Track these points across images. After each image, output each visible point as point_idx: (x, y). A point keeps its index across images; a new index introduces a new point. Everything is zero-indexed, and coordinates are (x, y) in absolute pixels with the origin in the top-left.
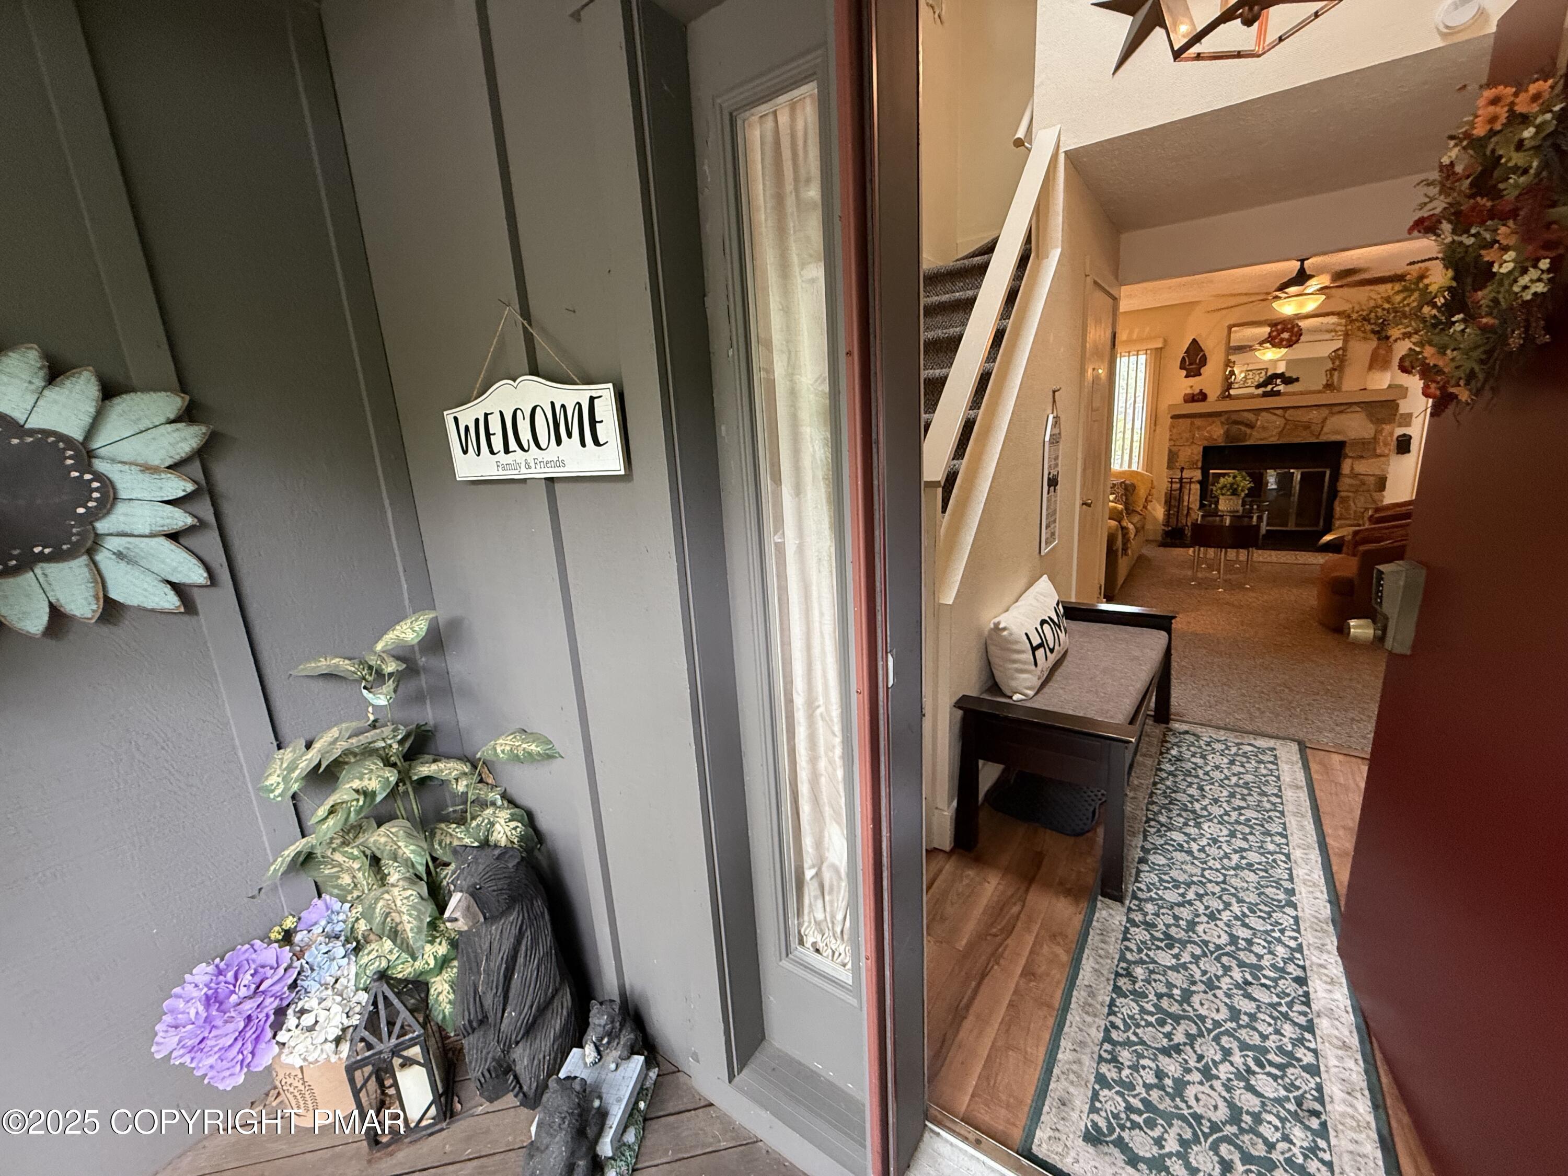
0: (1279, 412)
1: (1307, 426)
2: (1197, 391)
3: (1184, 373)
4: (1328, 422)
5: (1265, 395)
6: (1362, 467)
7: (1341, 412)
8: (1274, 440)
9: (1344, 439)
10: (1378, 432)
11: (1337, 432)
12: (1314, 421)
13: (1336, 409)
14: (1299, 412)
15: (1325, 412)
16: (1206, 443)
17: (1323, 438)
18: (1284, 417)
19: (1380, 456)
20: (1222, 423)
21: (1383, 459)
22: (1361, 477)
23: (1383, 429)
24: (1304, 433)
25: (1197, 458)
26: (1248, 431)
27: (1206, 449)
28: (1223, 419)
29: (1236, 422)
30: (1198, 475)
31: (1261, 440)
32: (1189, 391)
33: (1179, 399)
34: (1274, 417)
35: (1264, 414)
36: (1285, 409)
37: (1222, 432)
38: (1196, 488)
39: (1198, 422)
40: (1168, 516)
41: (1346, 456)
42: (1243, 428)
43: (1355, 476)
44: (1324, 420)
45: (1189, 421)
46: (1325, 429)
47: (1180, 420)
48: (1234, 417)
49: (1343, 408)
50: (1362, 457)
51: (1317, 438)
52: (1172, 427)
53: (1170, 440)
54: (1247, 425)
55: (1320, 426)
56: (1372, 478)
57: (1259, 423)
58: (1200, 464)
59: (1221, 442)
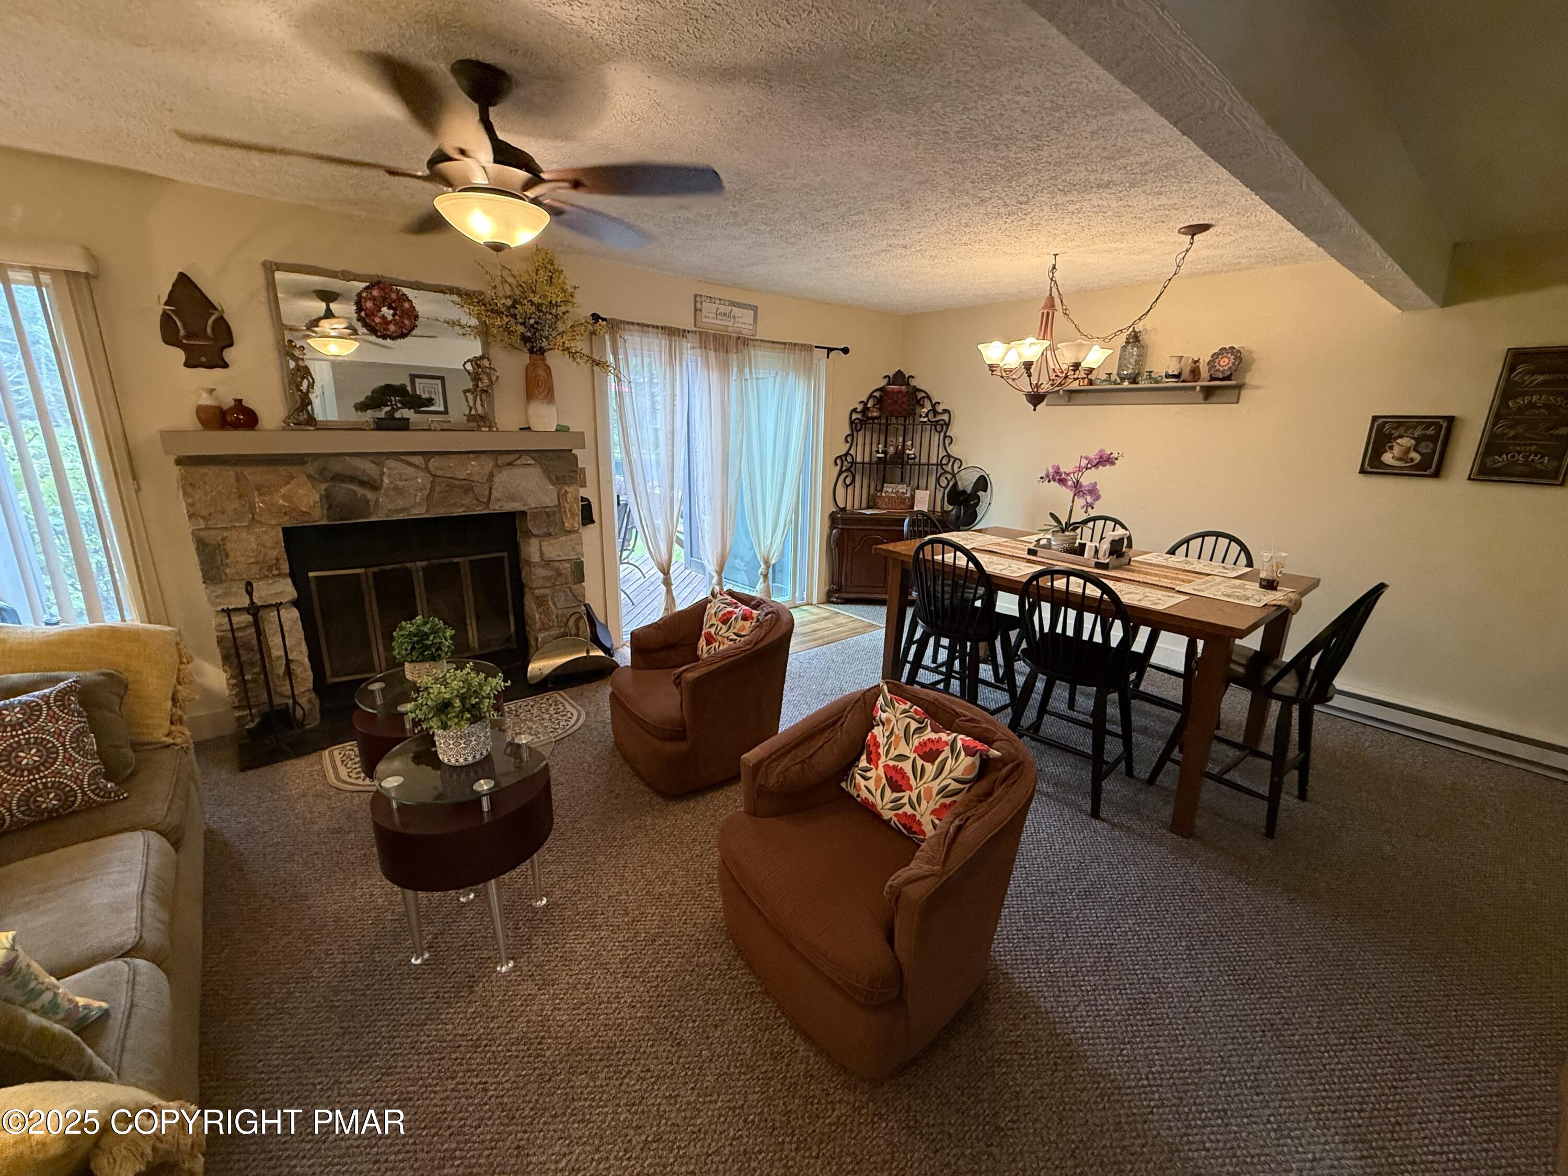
0: (417, 460)
1: (468, 488)
2: (228, 402)
3: (179, 355)
4: (496, 479)
5: (381, 425)
6: (554, 549)
7: (510, 464)
8: (420, 512)
9: (525, 508)
10: (561, 496)
11: (512, 498)
12: (476, 478)
13: (502, 460)
14: (451, 462)
15: (488, 464)
16: (287, 522)
17: (495, 508)
18: (427, 469)
19: (570, 532)
20: (310, 477)
21: (573, 536)
22: (556, 564)
23: (566, 492)
24: (468, 500)
25: (274, 553)
26: (370, 495)
27: (289, 534)
28: (311, 469)
29: (339, 478)
30: (286, 589)
31: (398, 511)
32: (206, 400)
33: (187, 420)
34: (411, 471)
35: (390, 463)
36: (427, 455)
37: (317, 498)
38: (291, 616)
39: (254, 475)
40: (240, 683)
41: (528, 534)
42: (360, 491)
43: (547, 563)
44: (491, 475)
45: (229, 473)
46: (495, 494)
47: (205, 469)
48: (336, 467)
49: (511, 458)
50: (550, 535)
51: (487, 504)
52: (188, 487)
53: (191, 516)
54: (362, 484)
55: (487, 486)
56: (568, 565)
57: (386, 481)
58: (285, 567)
59: (319, 517)
